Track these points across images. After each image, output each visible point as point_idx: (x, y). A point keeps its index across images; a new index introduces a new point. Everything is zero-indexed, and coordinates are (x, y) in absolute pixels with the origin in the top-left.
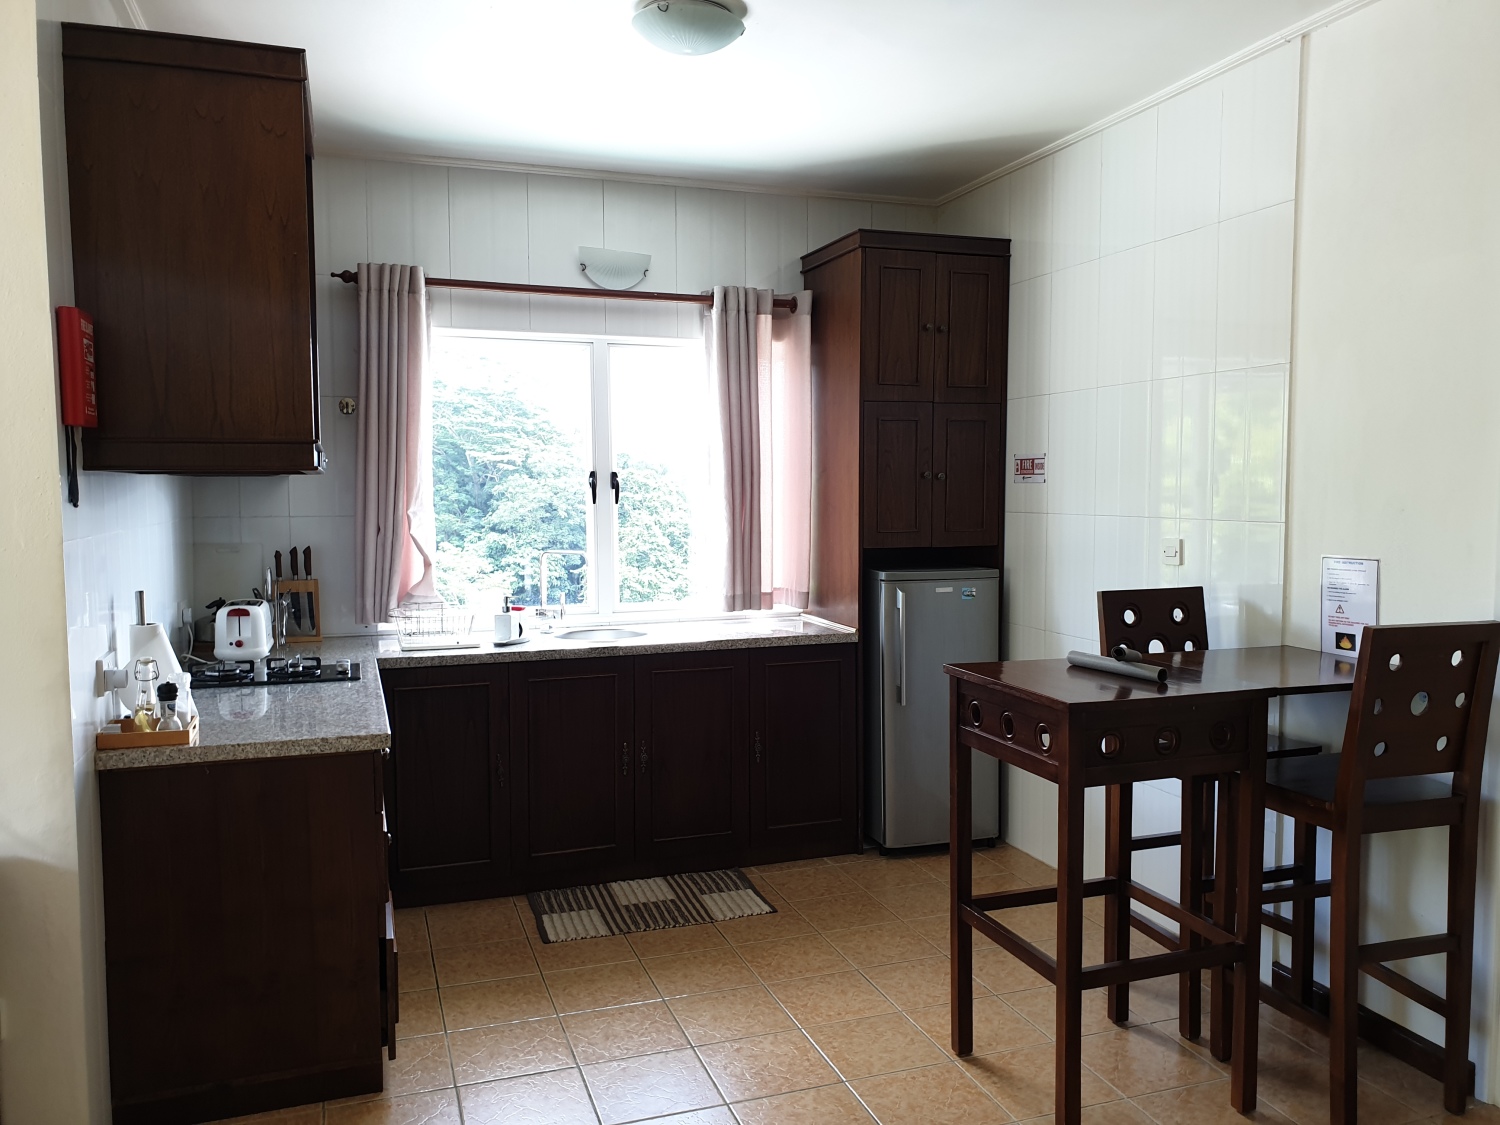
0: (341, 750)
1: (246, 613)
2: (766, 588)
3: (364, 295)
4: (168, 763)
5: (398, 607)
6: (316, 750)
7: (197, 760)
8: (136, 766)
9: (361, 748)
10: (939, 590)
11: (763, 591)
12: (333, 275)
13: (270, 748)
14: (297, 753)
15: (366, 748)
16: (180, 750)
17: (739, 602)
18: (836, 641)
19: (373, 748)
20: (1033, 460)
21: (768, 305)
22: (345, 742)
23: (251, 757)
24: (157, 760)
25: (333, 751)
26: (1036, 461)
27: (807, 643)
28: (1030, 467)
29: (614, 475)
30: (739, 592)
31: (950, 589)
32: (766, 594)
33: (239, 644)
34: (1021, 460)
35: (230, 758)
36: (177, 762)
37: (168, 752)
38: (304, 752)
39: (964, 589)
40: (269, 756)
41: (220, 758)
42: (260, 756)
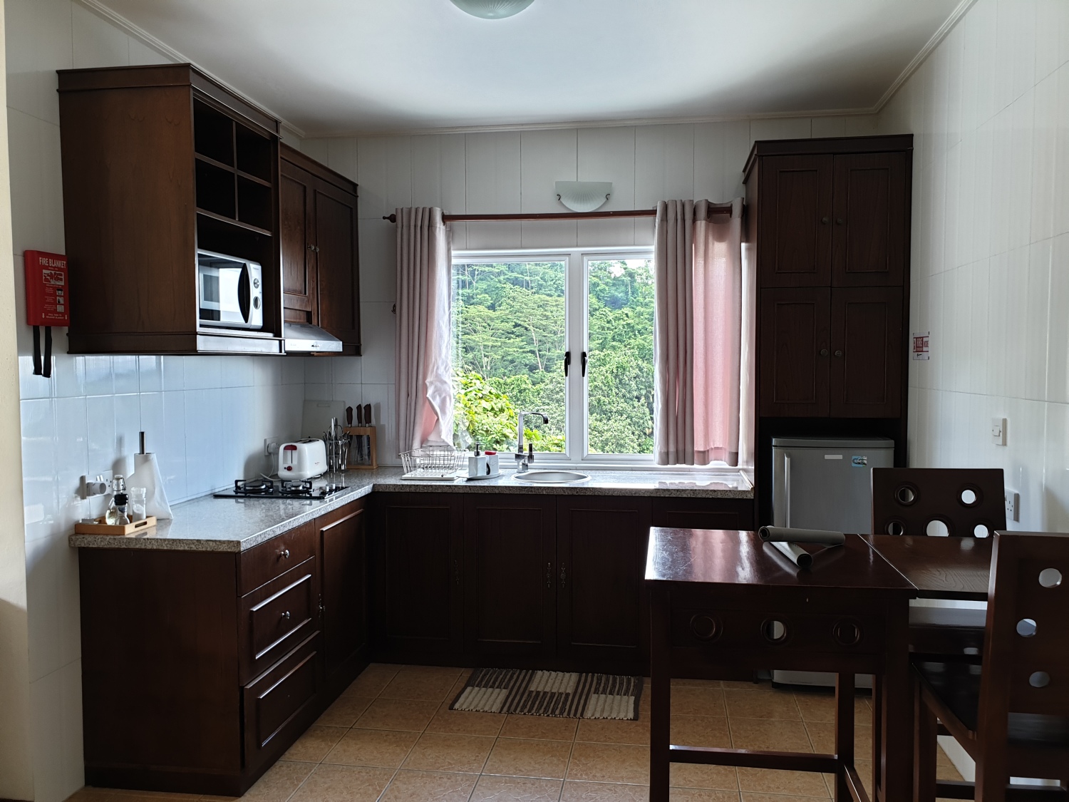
0: (209, 549)
1: (294, 448)
2: (699, 446)
3: (399, 230)
4: (110, 546)
5: (421, 447)
6: (194, 547)
7: (124, 546)
8: (91, 546)
9: (221, 550)
10: (827, 457)
11: (695, 449)
12: (384, 218)
13: (166, 542)
14: (182, 548)
15: (225, 550)
16: (115, 539)
17: (672, 457)
18: (732, 497)
19: (229, 550)
20: (923, 337)
21: (702, 212)
22: (211, 543)
23: (155, 548)
24: (102, 543)
25: (204, 549)
26: (925, 339)
27: (704, 496)
28: (922, 345)
29: (584, 355)
30: (672, 449)
31: (840, 457)
32: (699, 452)
33: (289, 469)
34: (917, 338)
35: (143, 547)
36: (113, 546)
37: (108, 538)
38: (186, 548)
39: (854, 457)
40: (165, 548)
41: (137, 547)
42: (161, 548)
